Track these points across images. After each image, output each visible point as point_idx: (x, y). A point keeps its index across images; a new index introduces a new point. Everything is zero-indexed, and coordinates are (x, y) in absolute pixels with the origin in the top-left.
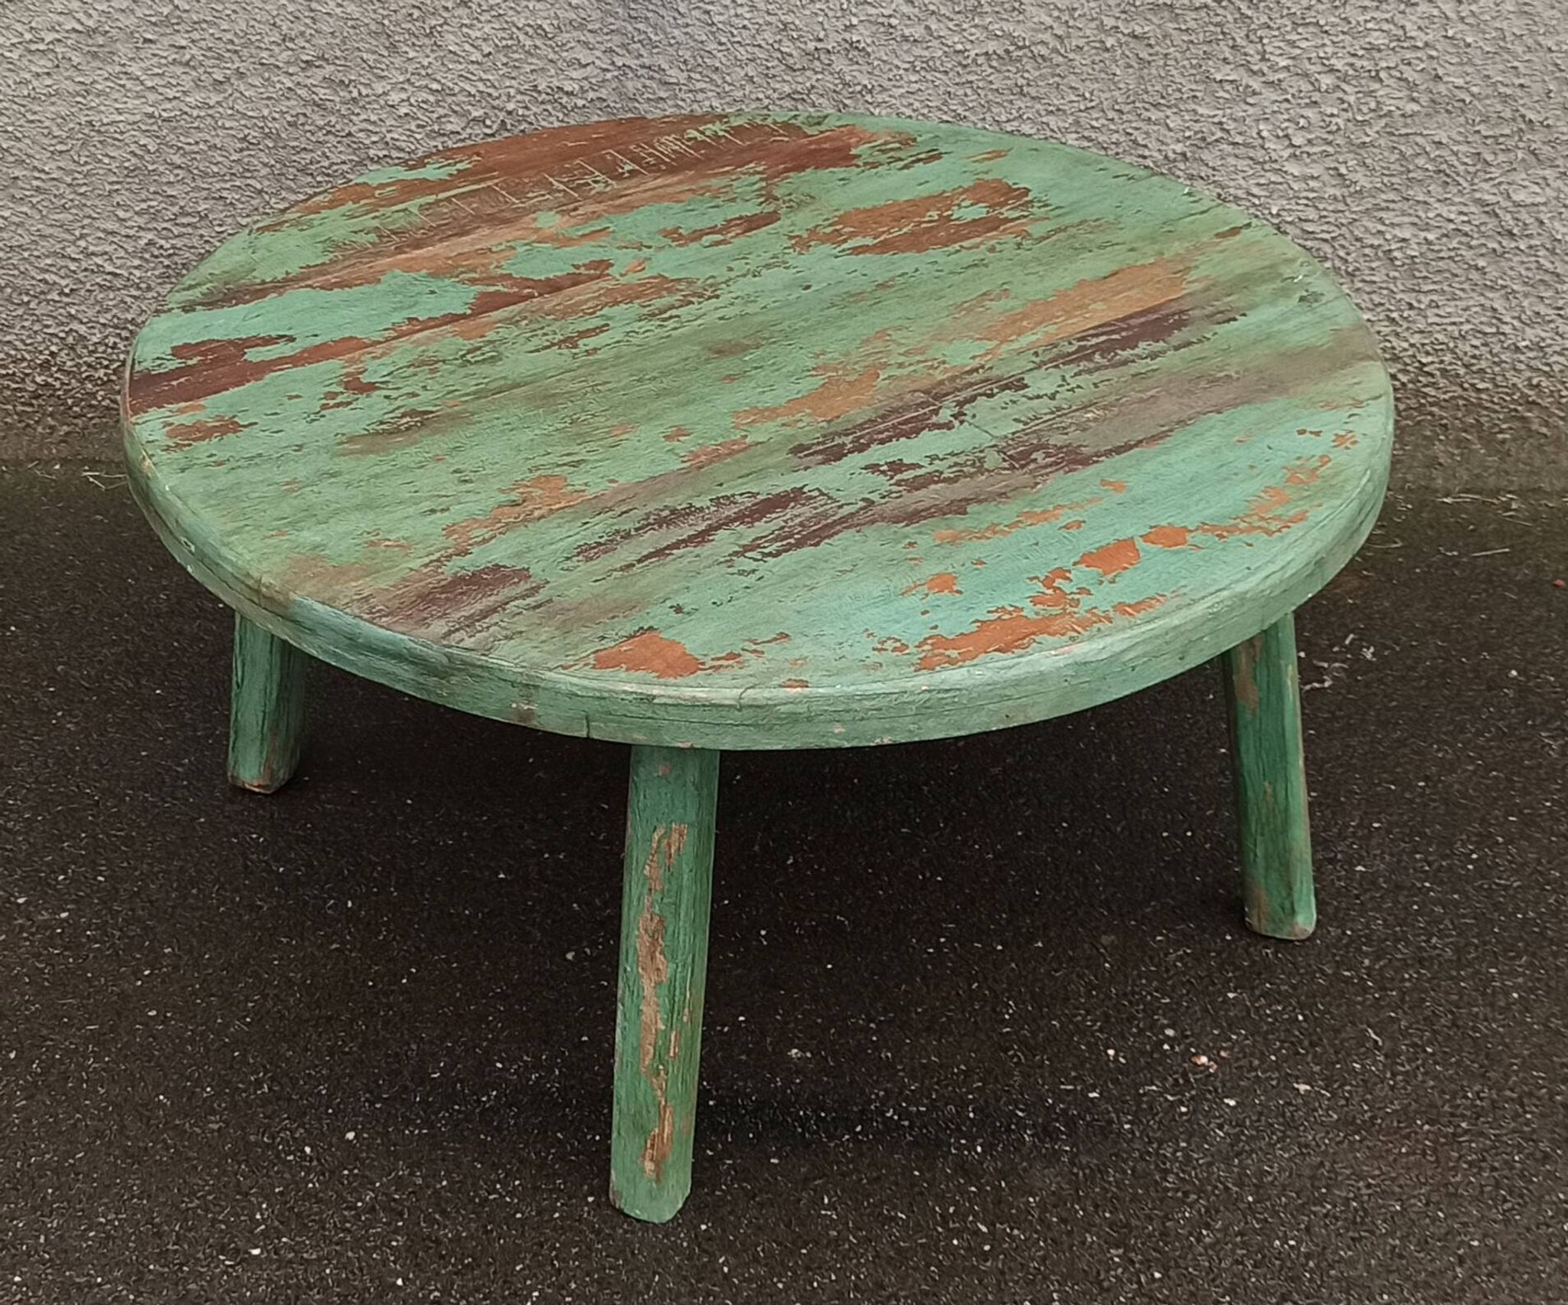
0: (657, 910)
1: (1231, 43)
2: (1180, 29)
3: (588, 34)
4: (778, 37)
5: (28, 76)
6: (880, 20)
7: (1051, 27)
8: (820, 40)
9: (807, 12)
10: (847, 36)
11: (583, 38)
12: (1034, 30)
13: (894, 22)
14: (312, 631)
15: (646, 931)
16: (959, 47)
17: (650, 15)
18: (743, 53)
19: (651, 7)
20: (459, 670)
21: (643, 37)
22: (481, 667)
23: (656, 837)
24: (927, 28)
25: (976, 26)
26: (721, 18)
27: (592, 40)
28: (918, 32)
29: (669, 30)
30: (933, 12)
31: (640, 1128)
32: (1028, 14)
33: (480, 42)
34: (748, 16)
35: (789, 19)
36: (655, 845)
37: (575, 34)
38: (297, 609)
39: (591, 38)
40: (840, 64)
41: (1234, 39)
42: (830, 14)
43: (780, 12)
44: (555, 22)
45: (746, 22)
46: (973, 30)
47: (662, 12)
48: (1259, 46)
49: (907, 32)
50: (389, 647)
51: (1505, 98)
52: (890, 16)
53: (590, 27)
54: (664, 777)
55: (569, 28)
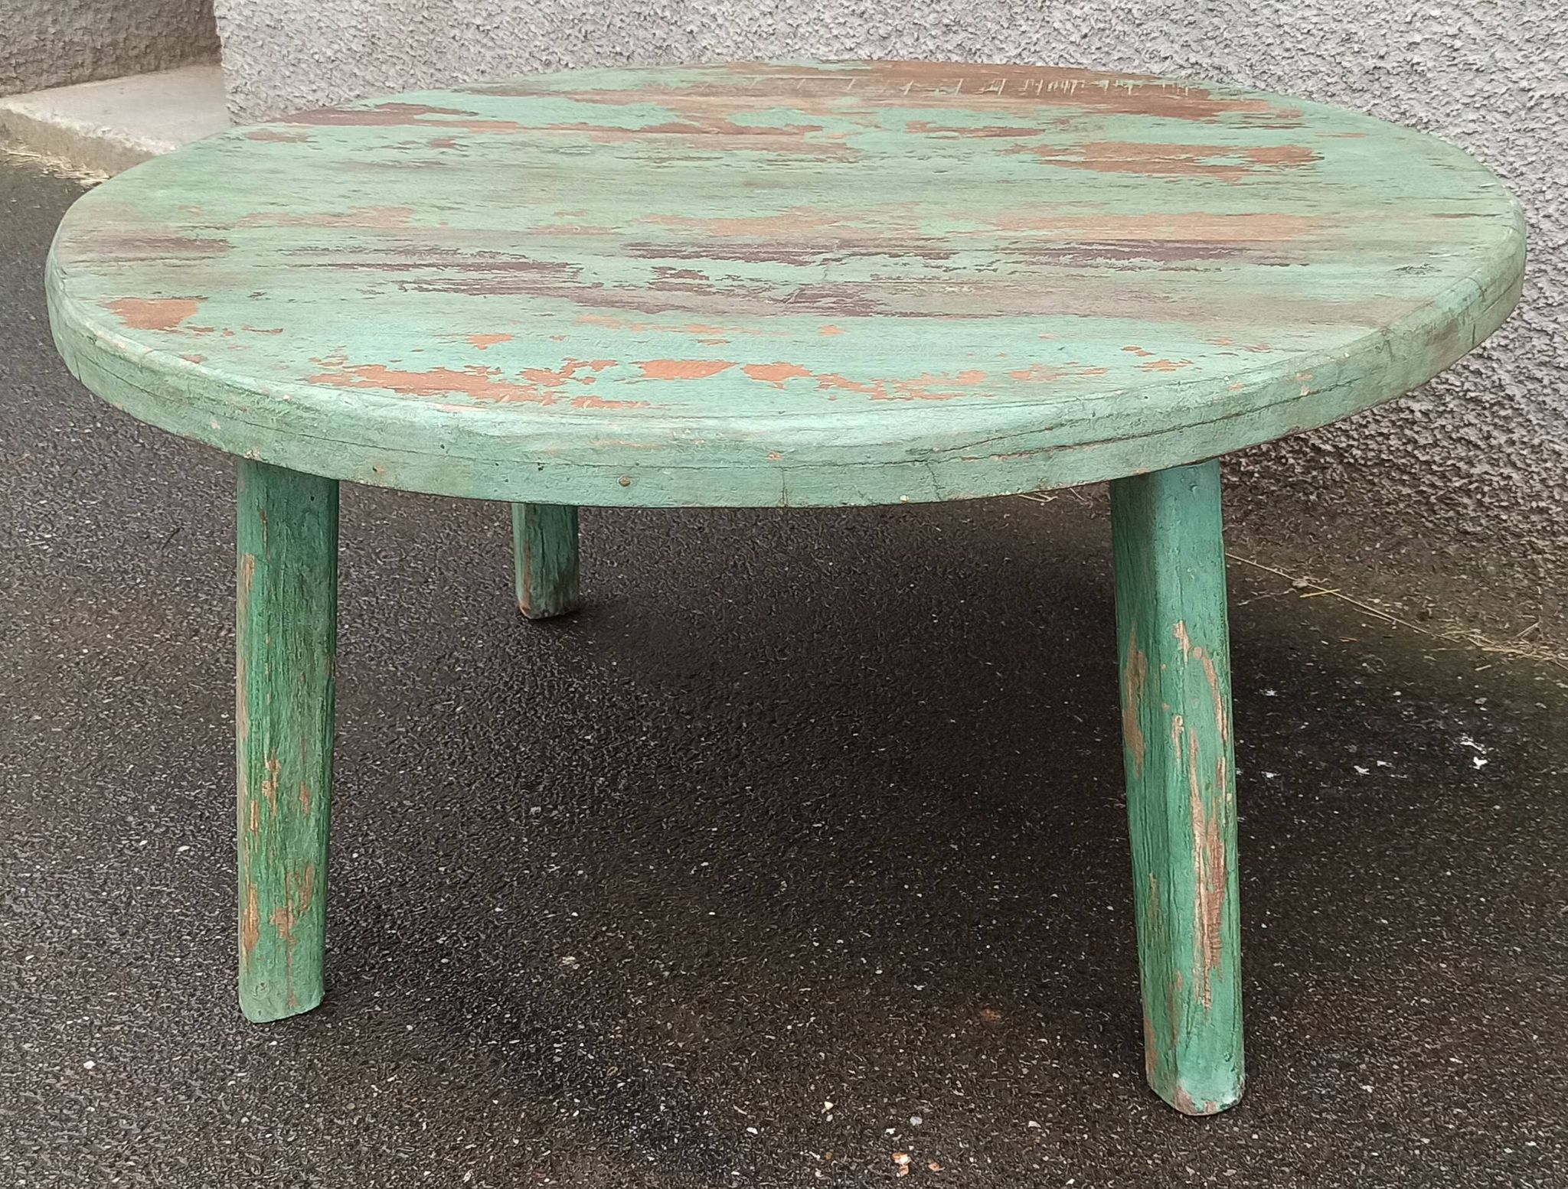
3: (1171, 25)
4: (1343, 49)
5: (757, 14)
6: (1445, 40)
8: (1382, 57)
9: (1371, 22)
10: (1409, 56)
11: (1165, 28)
13: (1458, 44)
16: (1524, 84)
18: (1305, 63)
24: (1493, 56)
25: (1545, 60)
26: (1290, 20)
28: (1481, 59)
30: (1501, 38)
33: (1078, 22)
34: (1315, 19)
35: (1353, 28)
37: (1159, 23)
40: (1399, 87)
45: (1312, 27)
46: (1542, 65)
49: (1471, 59)
52: (1454, 36)
55: (1154, 15)
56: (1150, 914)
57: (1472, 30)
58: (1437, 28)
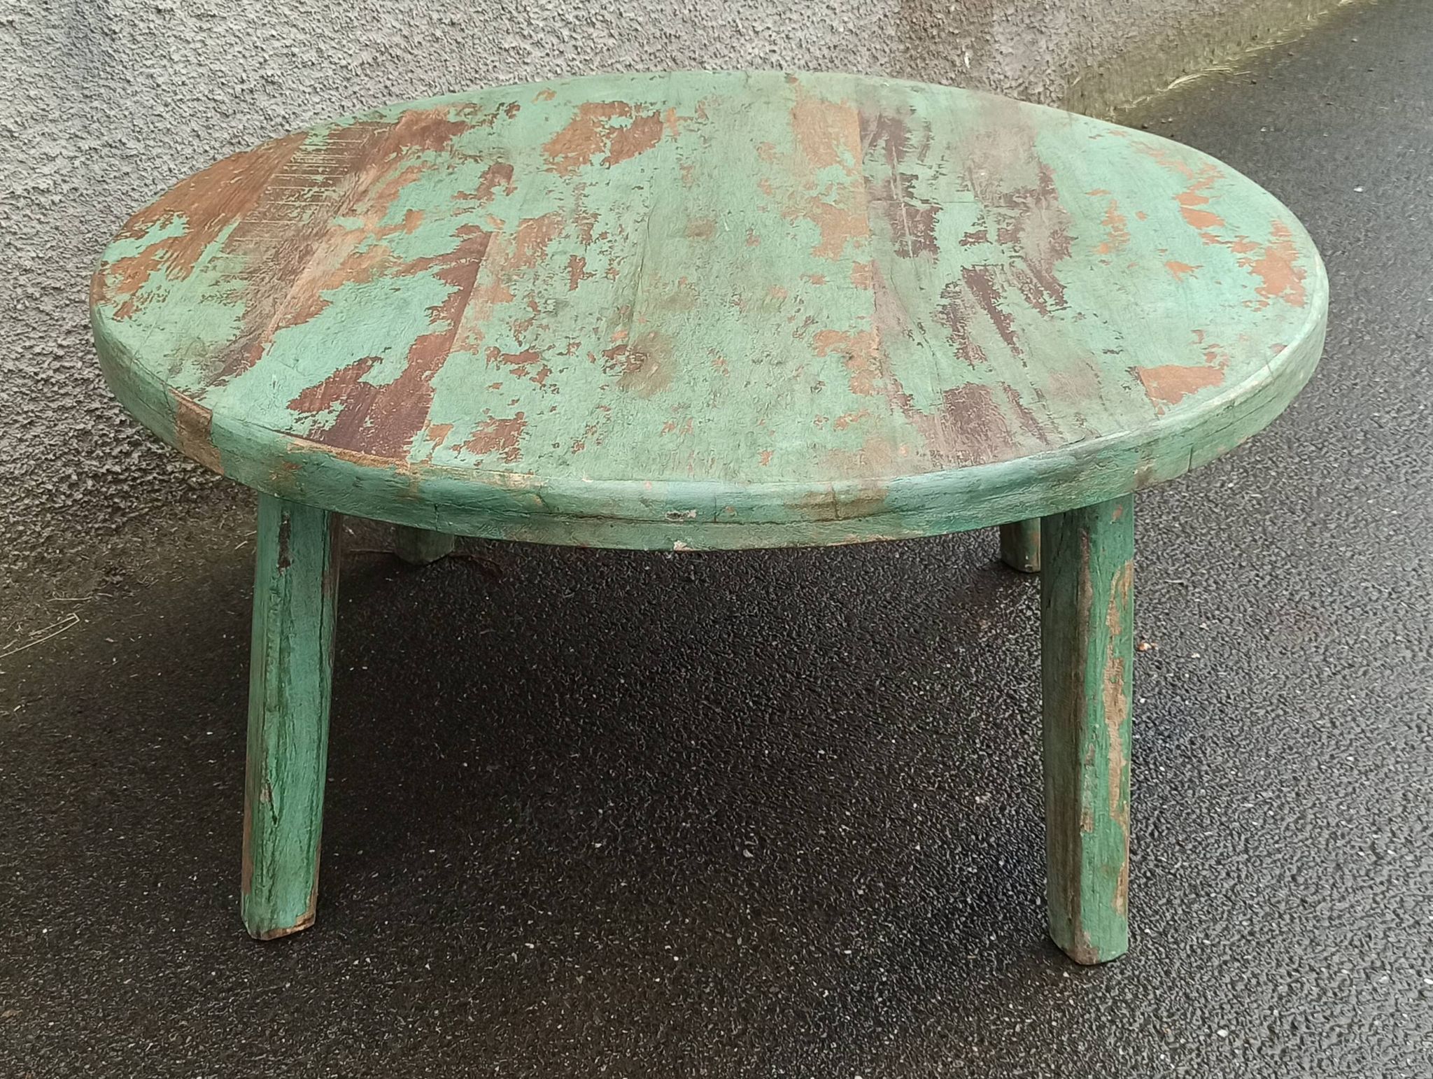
0: (1117, 654)
1: (508, 16)
2: (478, 12)
3: (50, 125)
4: (211, 87)
6: (285, 51)
7: (401, 30)
8: (243, 82)
9: (230, 56)
10: (262, 72)
11: (47, 130)
12: (390, 35)
13: (295, 50)
14: (920, 509)
15: (1110, 680)
16: (344, 63)
17: (102, 90)
18: (186, 110)
19: (101, 82)
20: (1088, 462)
21: (100, 115)
23: (1114, 583)
24: (319, 50)
27: (54, 130)
28: (312, 55)
29: (122, 102)
30: (321, 35)
32: (383, 21)
34: (184, 71)
35: (215, 67)
36: (1113, 592)
37: (38, 128)
38: (896, 495)
39: (52, 128)
40: (263, 101)
41: (510, 12)
42: (247, 54)
43: (208, 62)
44: (18, 119)
45: (184, 78)
47: (112, 84)
48: (525, 14)
50: (1014, 477)
51: (655, 22)
52: (290, 46)
53: (50, 117)
54: (1118, 520)
55: (32, 122)
57: (301, 37)
58: (277, 44)
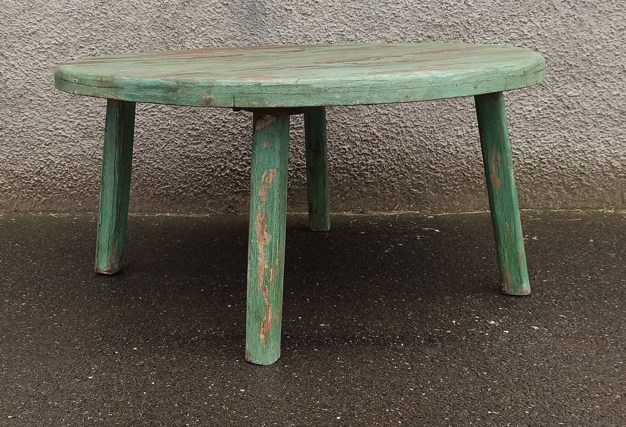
0: (264, 211)
1: (463, 39)
2: (444, 34)
3: (236, 41)
4: (304, 40)
5: (38, 61)
6: (339, 33)
7: (399, 34)
8: (318, 41)
9: (314, 31)
10: (328, 39)
11: (235, 42)
12: (393, 36)
13: (344, 33)
14: (122, 88)
15: (259, 222)
17: (258, 33)
19: (259, 30)
20: (181, 86)
21: (256, 41)
22: (190, 83)
23: (263, 177)
24: (356, 35)
25: (373, 35)
26: (283, 34)
27: (238, 43)
28: (353, 37)
29: (265, 38)
30: (357, 30)
31: (258, 318)
32: (391, 30)
33: (198, 45)
34: (293, 32)
35: (307, 33)
36: (262, 181)
37: (232, 41)
38: (116, 81)
39: (237, 42)
41: (464, 37)
42: (322, 31)
43: (304, 31)
44: (225, 37)
45: (292, 35)
46: (372, 36)
47: (263, 32)
48: (473, 40)
49: (349, 37)
51: (561, 57)
52: (342, 31)
53: (237, 39)
54: (266, 148)
55: (230, 39)
56: (506, 236)
57: (348, 29)
58: (336, 30)
